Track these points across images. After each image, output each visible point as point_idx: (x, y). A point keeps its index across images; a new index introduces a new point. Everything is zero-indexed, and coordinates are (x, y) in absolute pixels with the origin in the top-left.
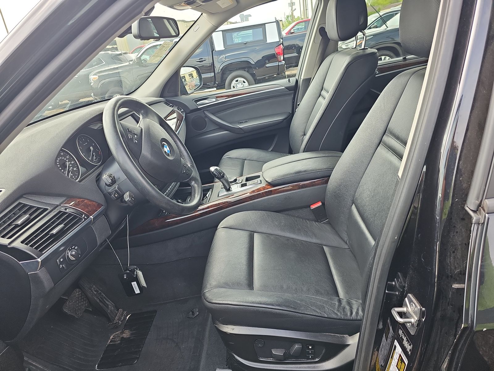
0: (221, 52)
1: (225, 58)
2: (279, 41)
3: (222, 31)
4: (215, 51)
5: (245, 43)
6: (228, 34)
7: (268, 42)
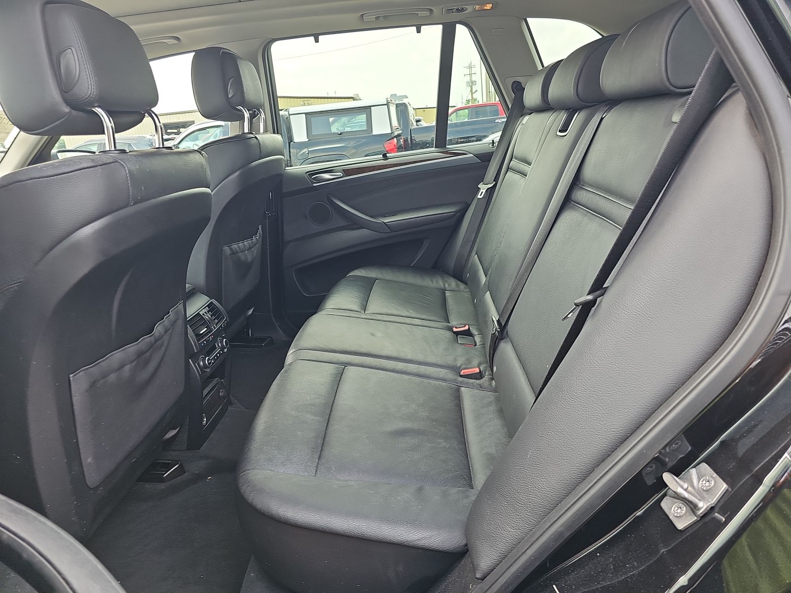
0: (302, 145)
1: (308, 153)
2: (391, 132)
3: (305, 113)
4: (294, 142)
5: (339, 133)
6: (314, 119)
7: (374, 133)
